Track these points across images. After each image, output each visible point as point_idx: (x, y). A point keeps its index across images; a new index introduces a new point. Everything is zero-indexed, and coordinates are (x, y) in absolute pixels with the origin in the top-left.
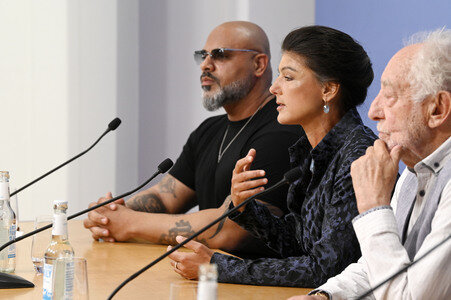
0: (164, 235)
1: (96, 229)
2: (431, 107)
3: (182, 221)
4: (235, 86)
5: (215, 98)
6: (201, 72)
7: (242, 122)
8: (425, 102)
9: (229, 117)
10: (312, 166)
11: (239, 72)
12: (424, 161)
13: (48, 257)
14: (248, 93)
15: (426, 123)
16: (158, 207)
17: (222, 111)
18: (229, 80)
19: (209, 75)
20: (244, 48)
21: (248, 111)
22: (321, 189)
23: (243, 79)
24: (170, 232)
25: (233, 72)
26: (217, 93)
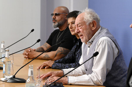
0: (42, 58)
3: (46, 55)
4: (61, 22)
5: (56, 25)
7: (63, 31)
9: (60, 30)
11: (62, 18)
14: (64, 23)
17: (58, 28)
18: (59, 21)
19: (54, 19)
21: (64, 28)
23: (63, 20)
24: (44, 57)
25: (60, 18)
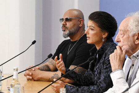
0: (50, 78)
1: (28, 77)
2: (136, 37)
3: (56, 74)
4: (73, 30)
5: (67, 34)
6: (62, 26)
7: (75, 42)
8: (134, 36)
9: (71, 40)
10: (97, 56)
11: (74, 25)
12: (134, 55)
13: (12, 86)
14: (77, 32)
15: (134, 43)
16: (48, 69)
17: (69, 38)
18: (71, 28)
19: (65, 26)
20: (76, 17)
21: (77, 38)
22: (100, 64)
23: (75, 28)
24: (52, 77)
25: (72, 25)
26: (67, 32)
